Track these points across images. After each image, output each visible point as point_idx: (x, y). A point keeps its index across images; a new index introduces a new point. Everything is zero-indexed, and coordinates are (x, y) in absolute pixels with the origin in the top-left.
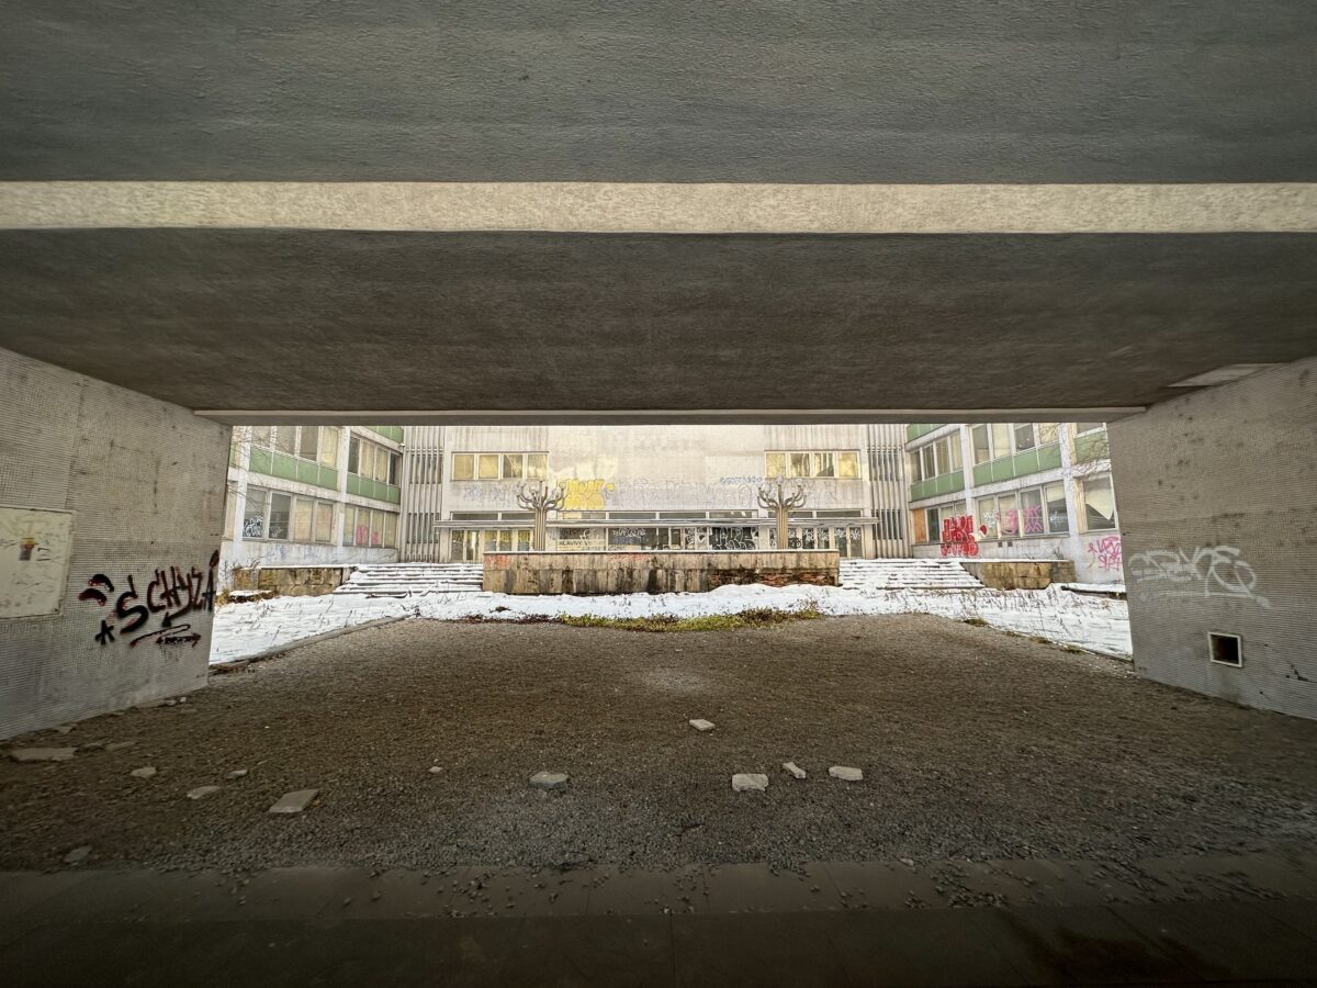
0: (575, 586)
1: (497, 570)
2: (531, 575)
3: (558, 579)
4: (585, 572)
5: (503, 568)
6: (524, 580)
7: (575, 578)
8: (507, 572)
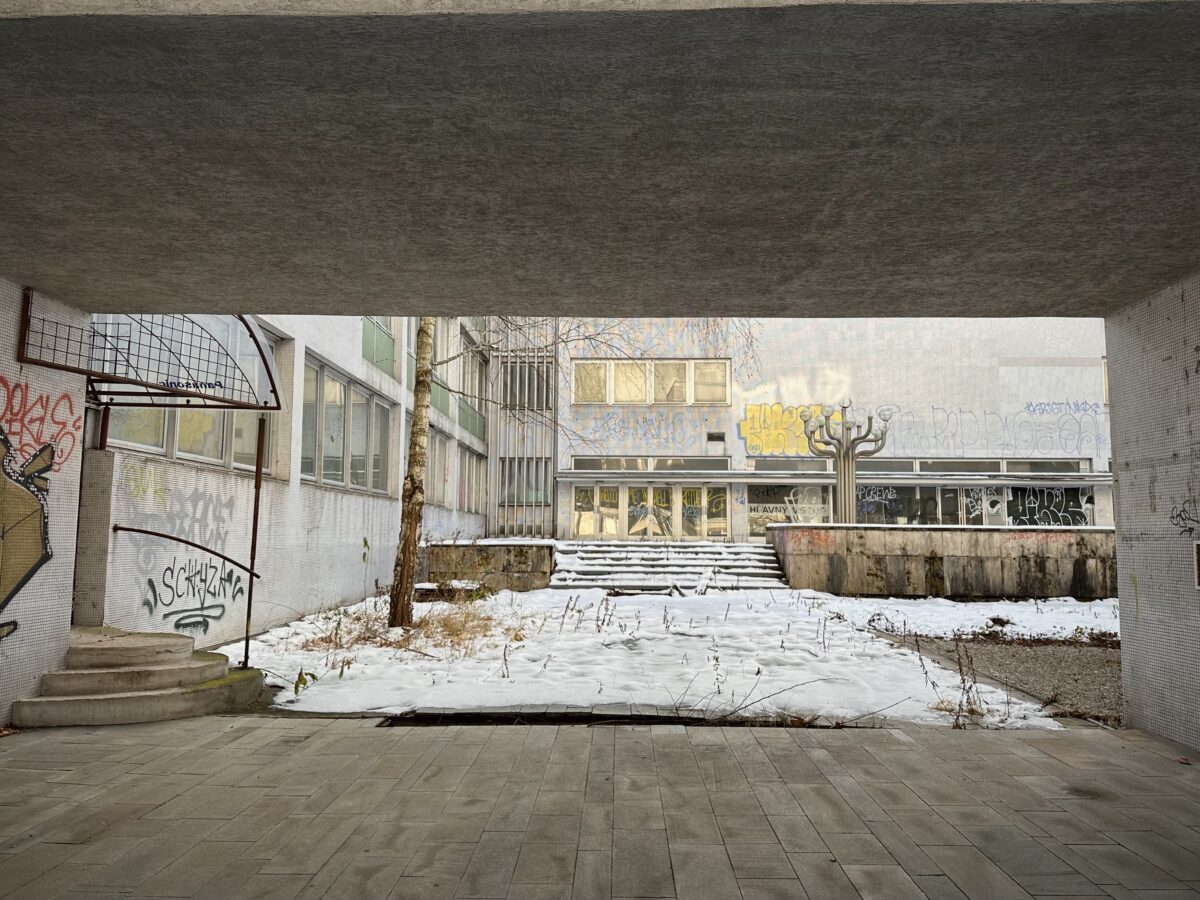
0: (948, 584)
1: (811, 553)
2: (871, 563)
3: (918, 572)
4: (963, 562)
5: (823, 551)
6: (860, 572)
7: (947, 570)
8: (831, 558)
